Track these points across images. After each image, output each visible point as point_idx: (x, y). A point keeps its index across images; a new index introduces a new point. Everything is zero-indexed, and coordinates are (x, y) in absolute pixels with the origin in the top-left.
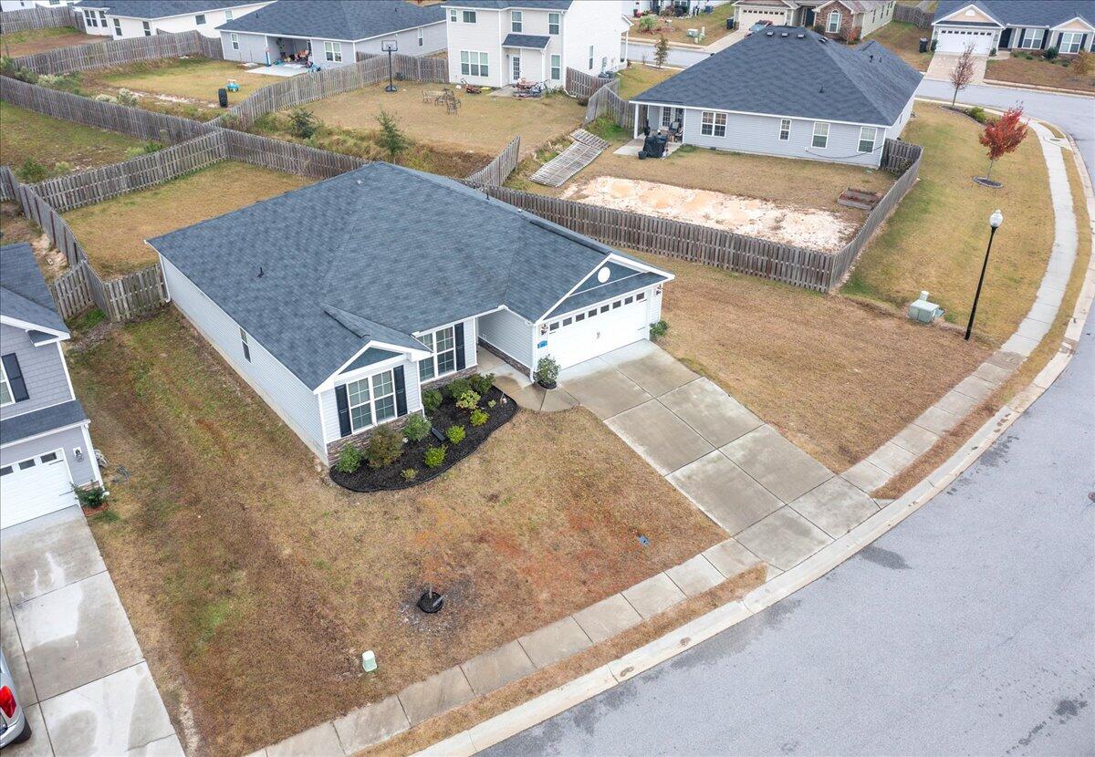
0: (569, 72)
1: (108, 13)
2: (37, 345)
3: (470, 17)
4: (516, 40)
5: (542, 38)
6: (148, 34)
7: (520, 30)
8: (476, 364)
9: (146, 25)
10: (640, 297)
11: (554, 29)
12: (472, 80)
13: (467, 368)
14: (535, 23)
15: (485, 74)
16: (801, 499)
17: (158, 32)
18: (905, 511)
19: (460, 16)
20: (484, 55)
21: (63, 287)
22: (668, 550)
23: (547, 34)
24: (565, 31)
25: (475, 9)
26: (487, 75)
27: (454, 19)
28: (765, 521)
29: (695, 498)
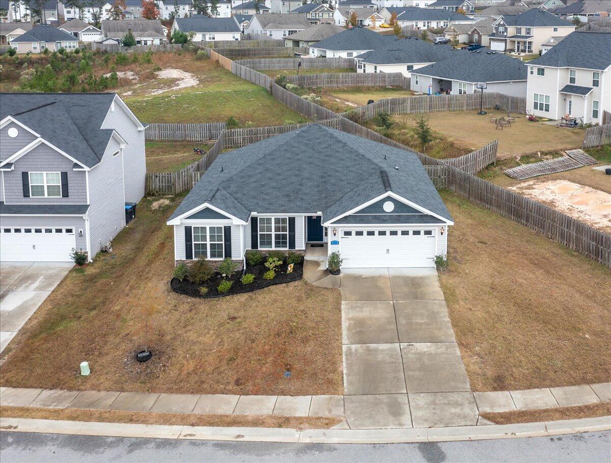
0: (605, 113)
1: (362, 61)
2: (74, 169)
3: (541, 72)
4: (571, 90)
5: (588, 88)
6: (376, 72)
7: (574, 83)
8: (304, 248)
9: (376, 67)
10: (428, 233)
11: (596, 83)
12: (538, 113)
13: (296, 249)
14: (583, 78)
15: (547, 110)
16: (422, 395)
17: (380, 71)
18: (500, 435)
19: (535, 71)
20: (548, 97)
21: (183, 174)
22: (296, 385)
23: (592, 87)
24: (603, 86)
25: (543, 66)
26: (548, 111)
27: (532, 73)
28: (378, 396)
29: (347, 364)
